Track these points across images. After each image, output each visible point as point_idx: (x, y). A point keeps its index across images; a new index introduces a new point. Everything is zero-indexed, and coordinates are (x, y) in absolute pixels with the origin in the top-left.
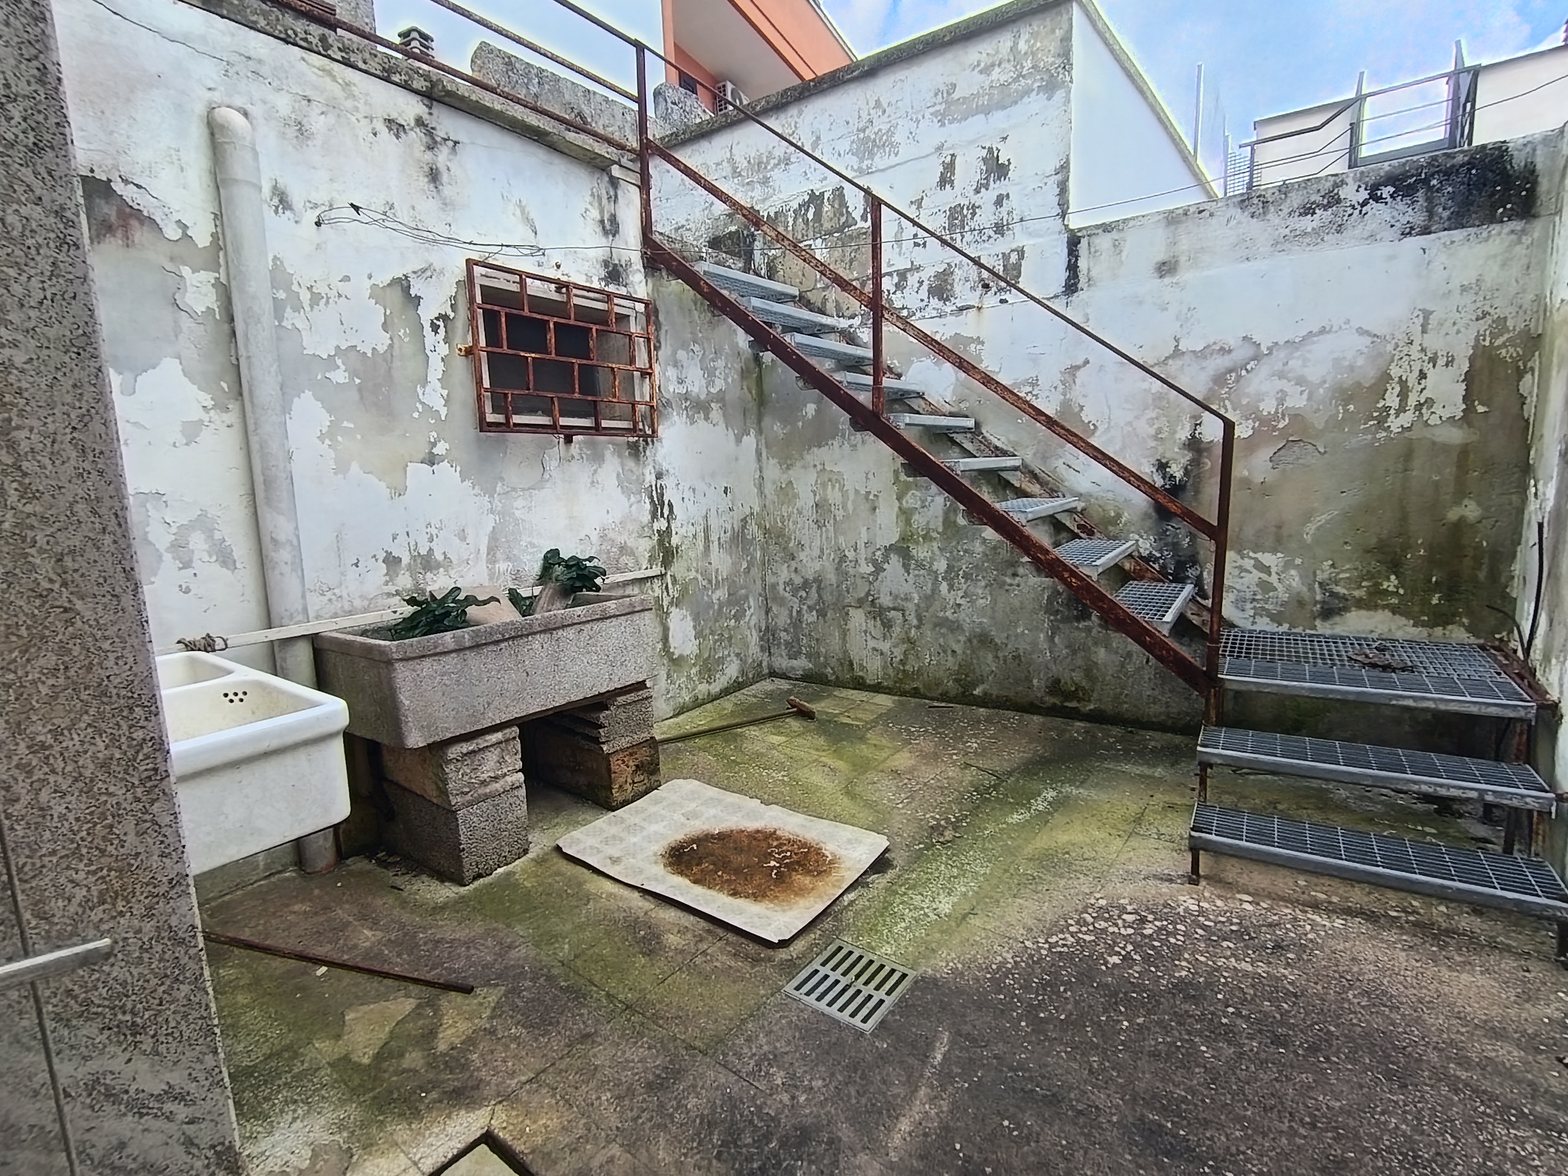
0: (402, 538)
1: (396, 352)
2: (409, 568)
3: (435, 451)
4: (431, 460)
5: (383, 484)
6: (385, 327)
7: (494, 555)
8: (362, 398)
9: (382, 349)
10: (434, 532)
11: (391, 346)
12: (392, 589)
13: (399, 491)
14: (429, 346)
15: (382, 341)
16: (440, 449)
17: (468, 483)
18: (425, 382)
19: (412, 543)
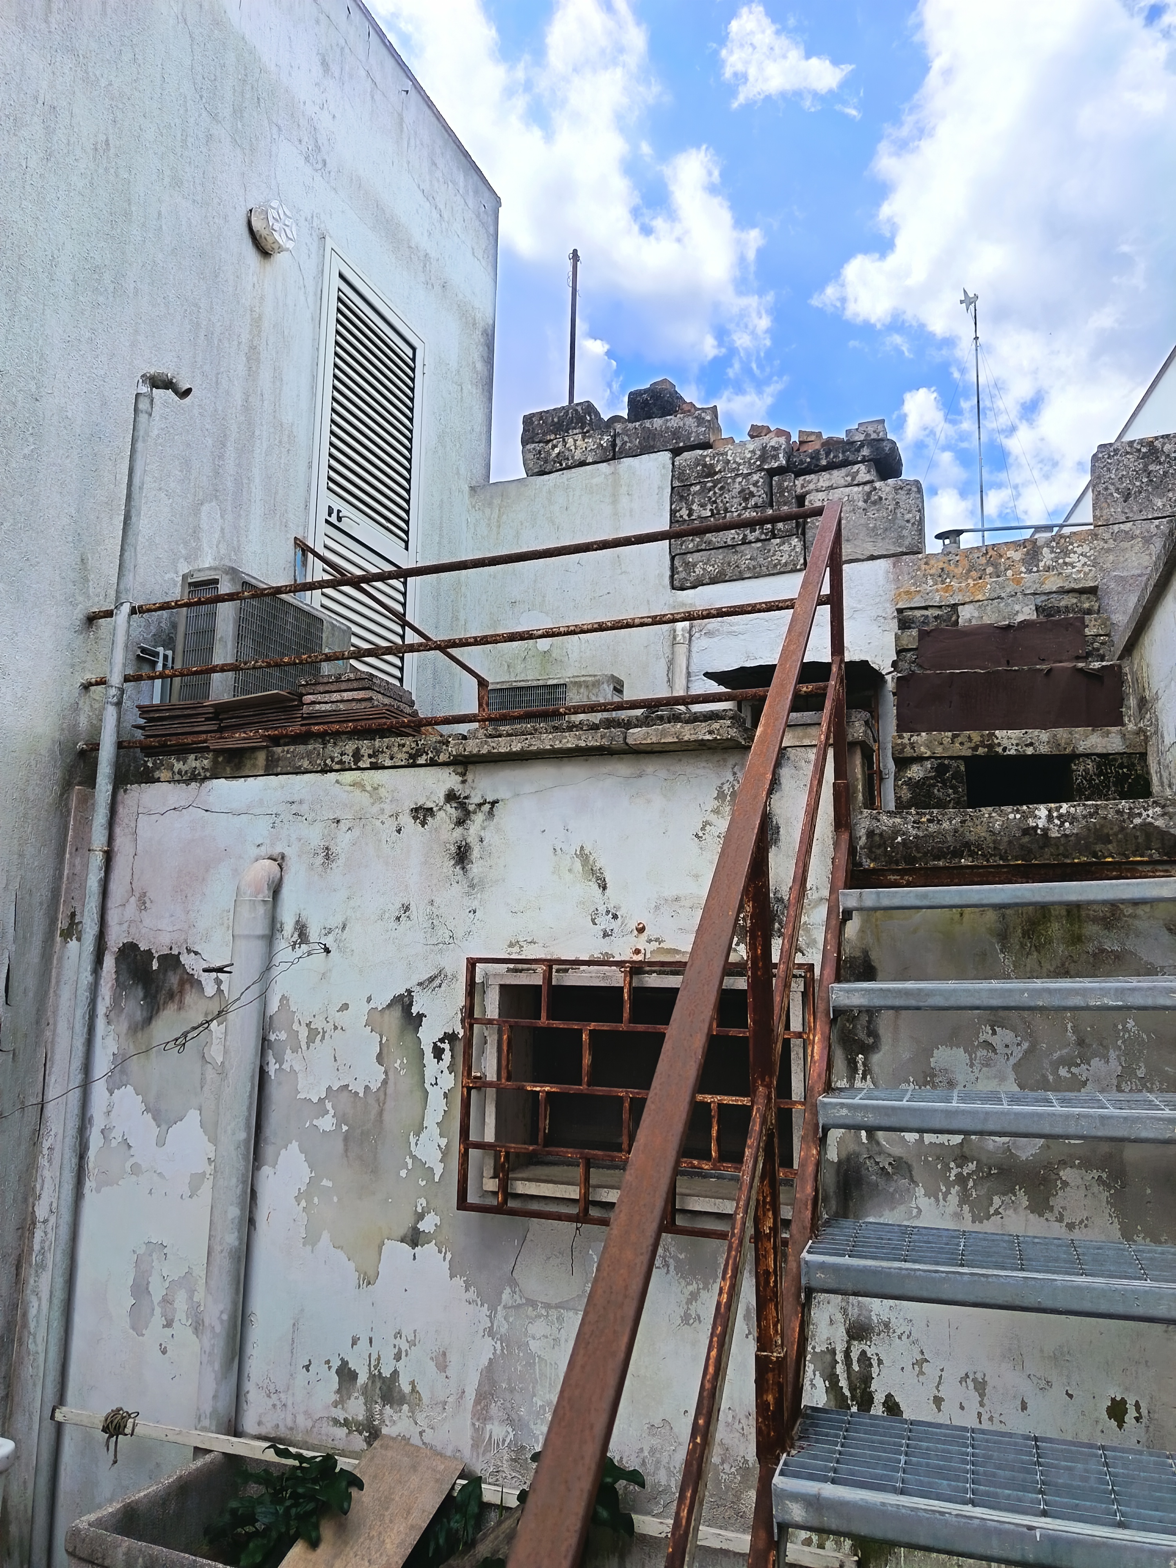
0: (363, 1343)
1: (390, 1089)
2: (365, 1391)
3: (421, 1226)
4: (414, 1238)
5: (352, 1265)
6: (380, 1059)
7: (486, 1408)
8: (346, 1151)
9: (374, 1087)
10: (404, 1346)
11: (385, 1082)
12: (341, 1415)
13: (368, 1280)
14: (429, 1079)
15: (374, 1075)
16: (427, 1225)
17: (459, 1282)
18: (420, 1129)
19: (374, 1356)
